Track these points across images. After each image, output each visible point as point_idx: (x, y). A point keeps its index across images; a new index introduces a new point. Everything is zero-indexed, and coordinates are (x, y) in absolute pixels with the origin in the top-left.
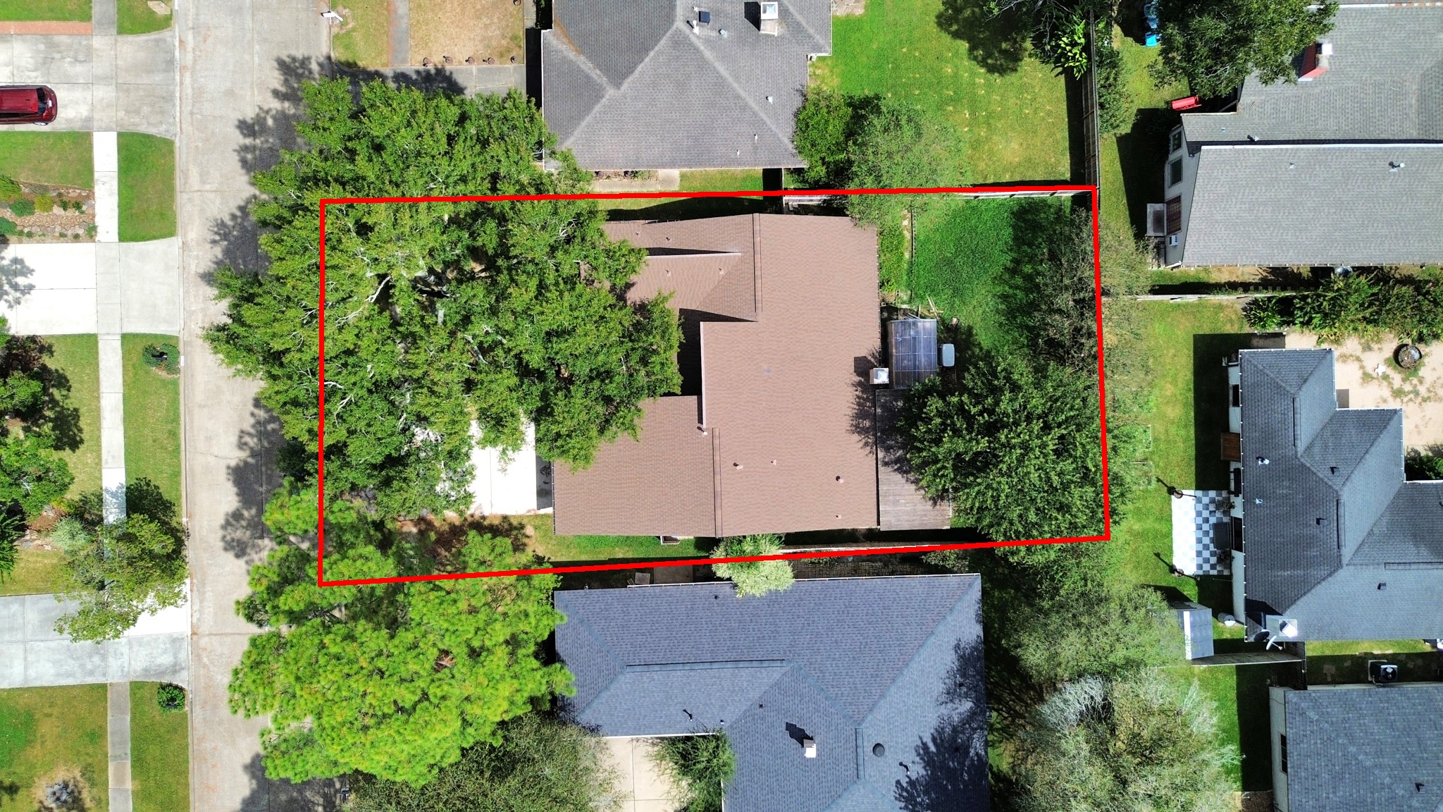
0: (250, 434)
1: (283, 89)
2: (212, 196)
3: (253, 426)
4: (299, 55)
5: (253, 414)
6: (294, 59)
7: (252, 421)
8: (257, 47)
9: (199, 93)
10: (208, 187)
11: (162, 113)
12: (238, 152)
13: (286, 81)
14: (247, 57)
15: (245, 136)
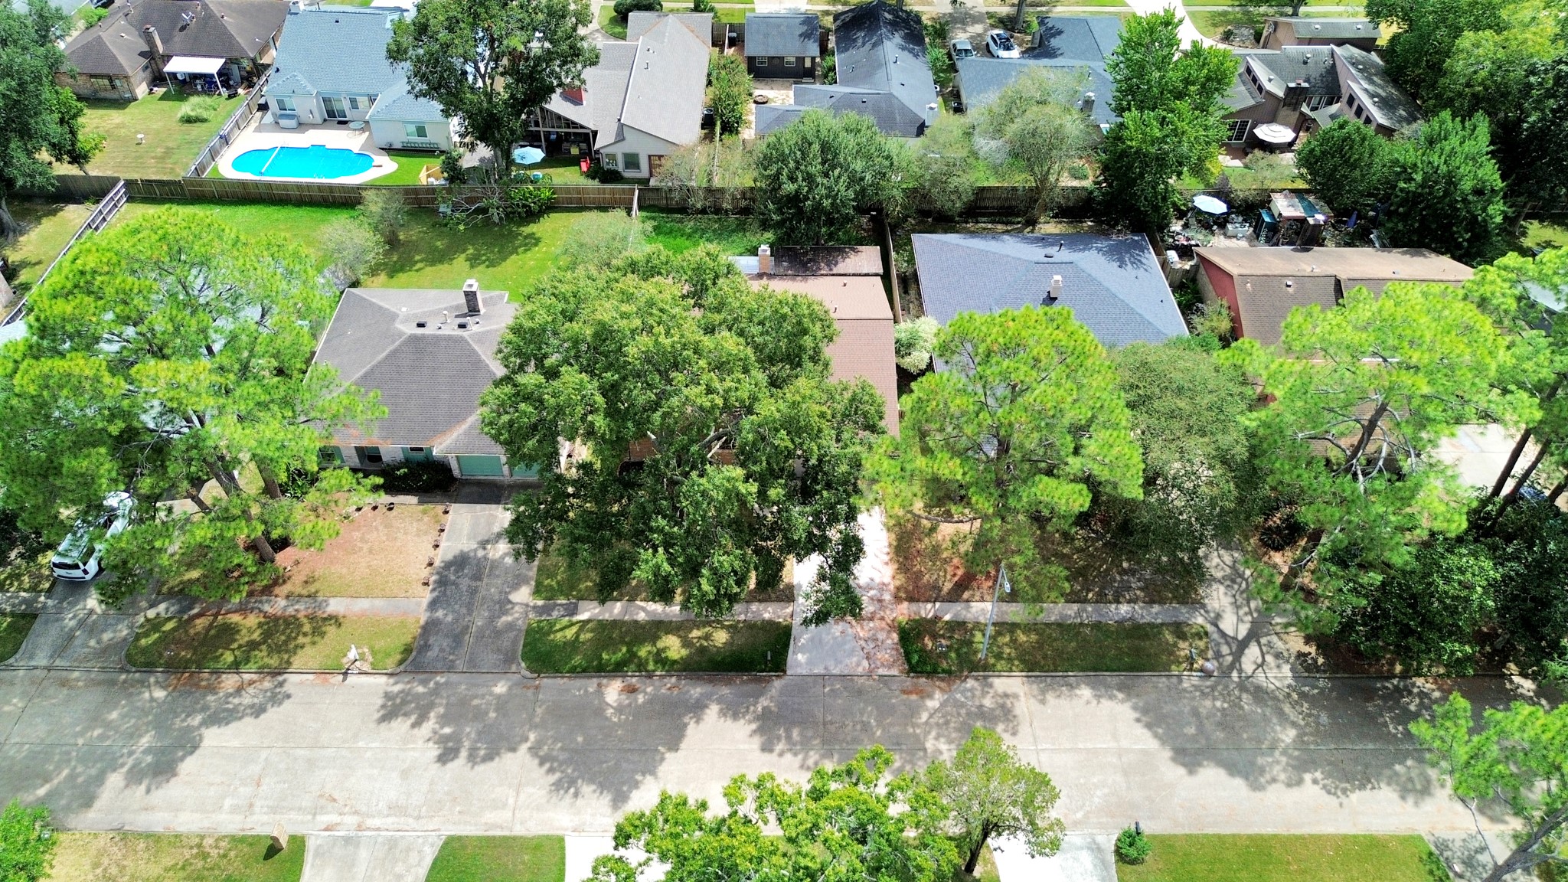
0: (805, 759)
1: (413, 718)
2: (522, 797)
3: (795, 755)
4: (380, 702)
5: (781, 754)
6: (383, 706)
7: (788, 756)
8: (361, 744)
9: (395, 809)
10: (511, 801)
11: (408, 850)
12: (475, 764)
13: (406, 715)
14: (369, 754)
15: (456, 757)
